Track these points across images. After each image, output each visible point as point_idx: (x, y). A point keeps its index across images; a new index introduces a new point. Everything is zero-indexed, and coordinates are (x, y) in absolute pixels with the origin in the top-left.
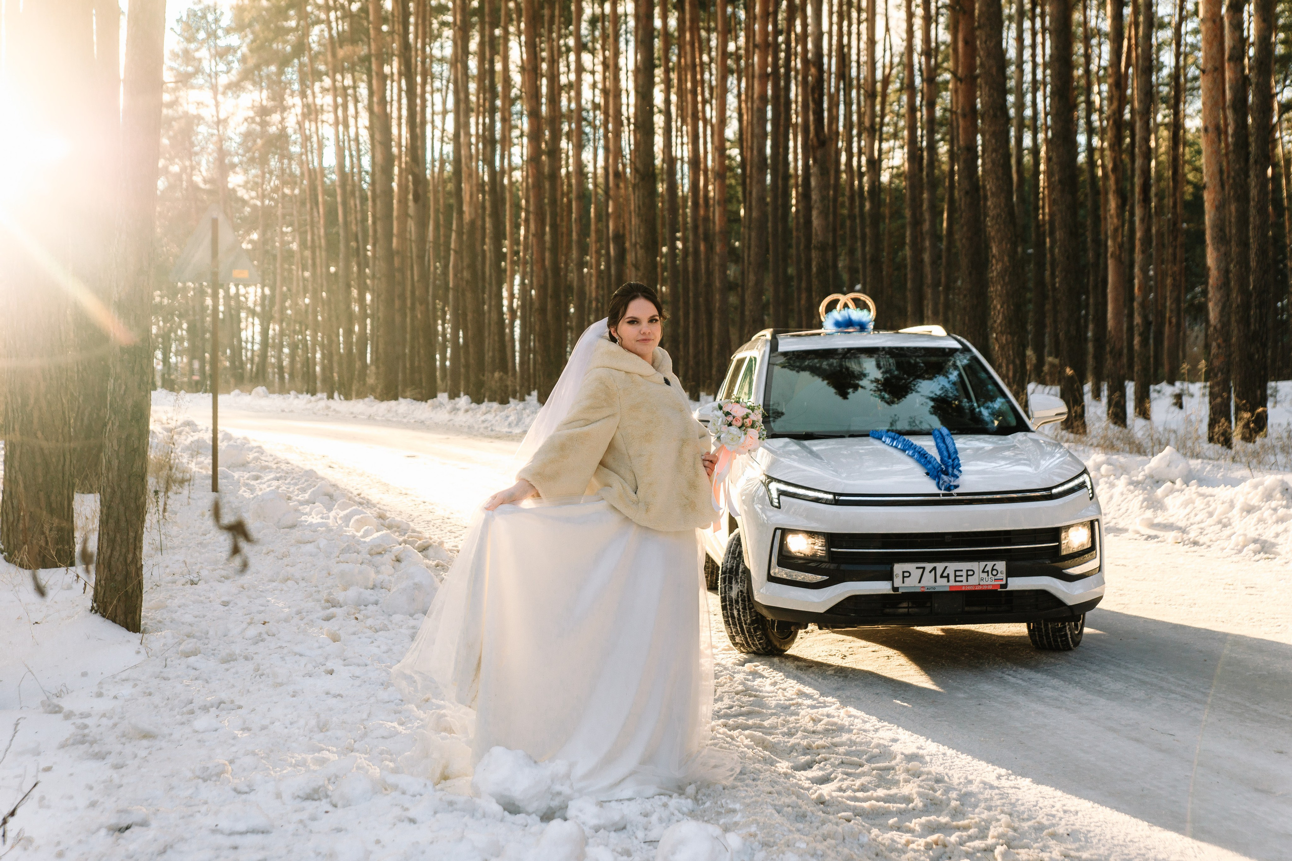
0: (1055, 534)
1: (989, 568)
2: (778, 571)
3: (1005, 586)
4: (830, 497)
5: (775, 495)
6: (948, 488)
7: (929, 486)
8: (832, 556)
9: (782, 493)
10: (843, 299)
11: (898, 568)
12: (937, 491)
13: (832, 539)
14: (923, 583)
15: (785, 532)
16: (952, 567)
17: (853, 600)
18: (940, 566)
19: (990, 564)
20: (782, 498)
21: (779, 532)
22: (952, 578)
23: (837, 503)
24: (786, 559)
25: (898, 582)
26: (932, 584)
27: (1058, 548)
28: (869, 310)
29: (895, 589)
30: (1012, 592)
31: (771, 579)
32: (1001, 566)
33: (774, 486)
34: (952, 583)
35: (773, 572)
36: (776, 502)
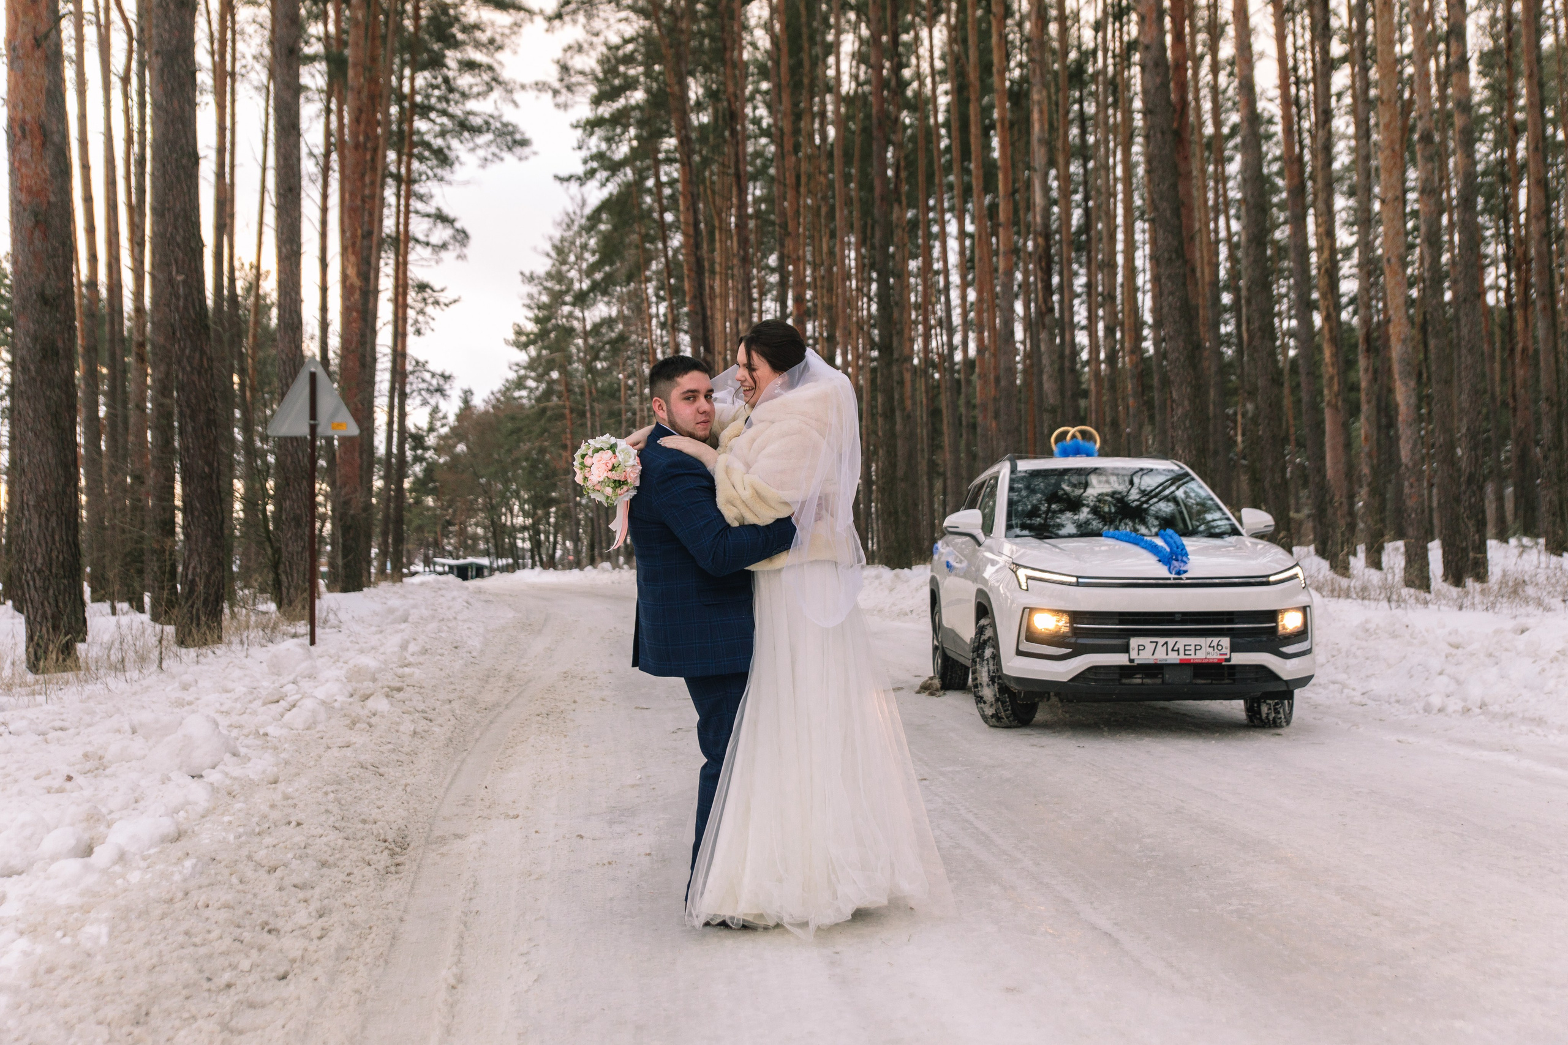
0: (1272, 615)
1: (1215, 644)
2: (1026, 646)
3: (1229, 660)
4: (1074, 580)
5: (1023, 580)
6: (1178, 573)
7: (1161, 571)
8: (1076, 632)
9: (1029, 578)
10: (1072, 430)
11: (1134, 642)
12: (1168, 575)
13: (1076, 616)
14: (1157, 656)
15: (1032, 610)
16: (1182, 641)
17: (1093, 670)
18: (1171, 641)
19: (1216, 640)
20: (1029, 581)
21: (1026, 611)
22: (1182, 651)
23: (1078, 584)
24: (1032, 637)
25: (1134, 654)
26: (1164, 656)
27: (1275, 629)
28: (1093, 439)
29: (1131, 661)
30: (1234, 667)
31: (1019, 653)
32: (1226, 642)
33: (1022, 573)
34: (1182, 656)
35: (1021, 648)
36: (1024, 587)
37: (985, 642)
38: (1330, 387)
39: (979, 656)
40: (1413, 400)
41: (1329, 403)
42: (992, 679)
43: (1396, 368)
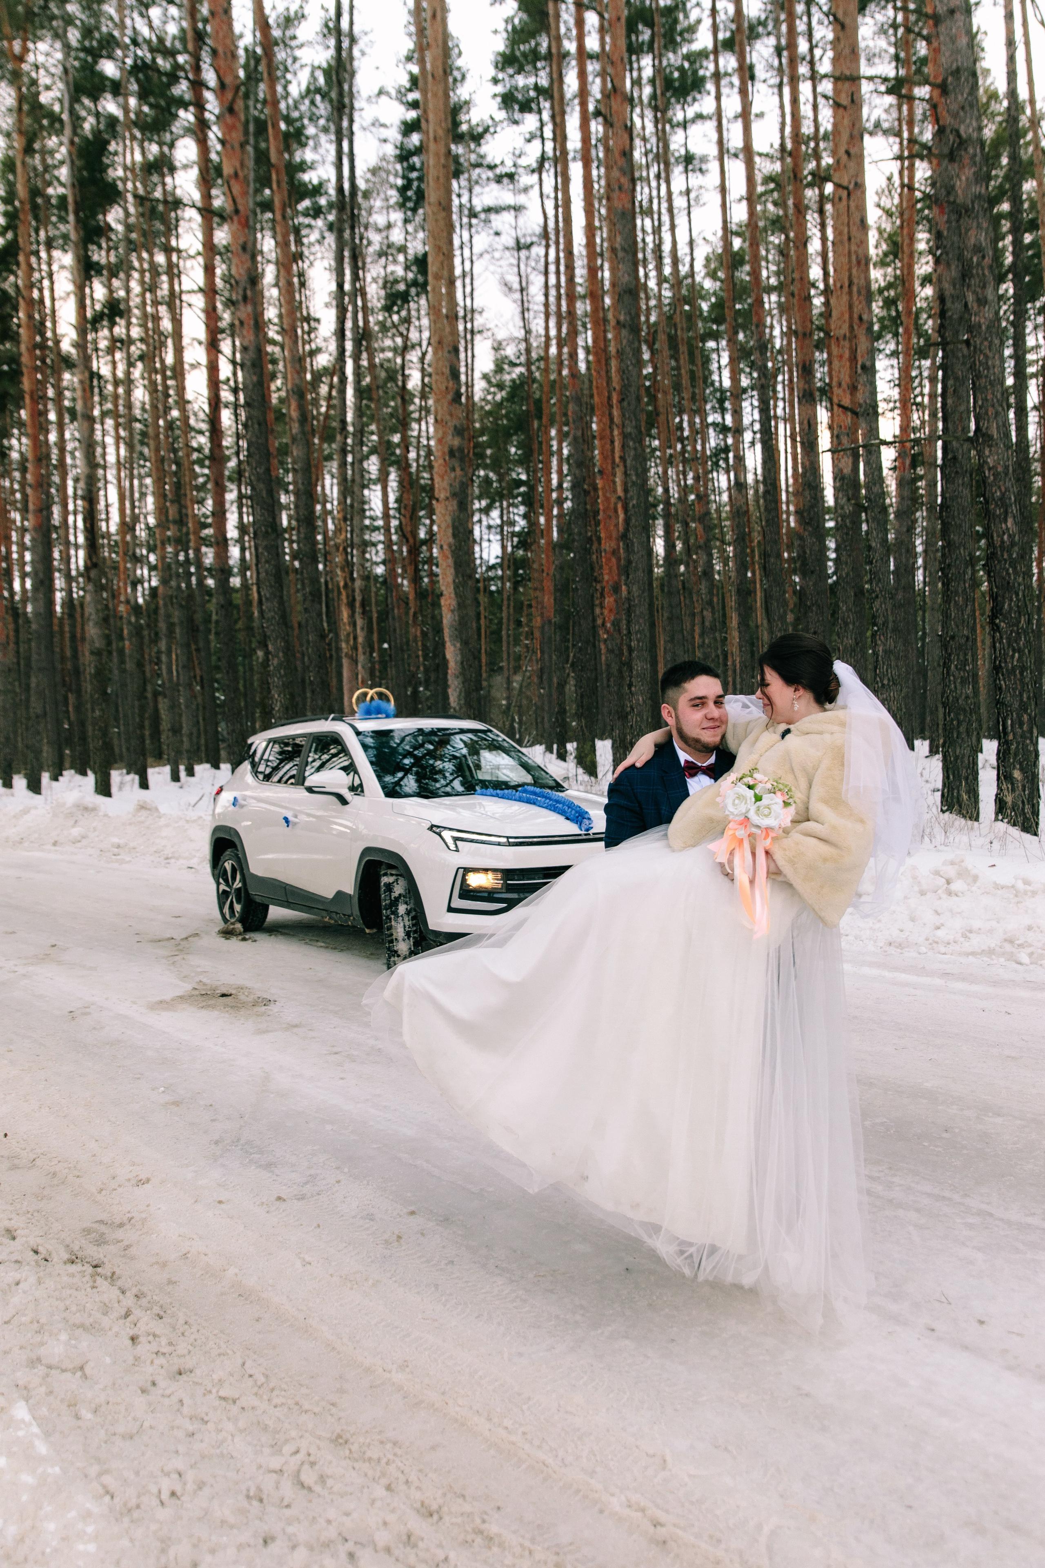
2: (458, 903)
4: (504, 840)
5: (450, 841)
6: (588, 829)
7: (571, 829)
8: (509, 888)
9: (456, 839)
10: (371, 692)
12: (578, 832)
13: (508, 874)
15: (467, 870)
20: (459, 843)
21: (461, 871)
23: (510, 845)
24: (467, 893)
28: (388, 700)
31: (450, 909)
33: (447, 835)
35: (453, 905)
36: (452, 847)
37: (397, 899)
38: (347, 642)
39: (393, 913)
40: (459, 658)
41: (347, 655)
42: (408, 934)
43: (447, 633)
